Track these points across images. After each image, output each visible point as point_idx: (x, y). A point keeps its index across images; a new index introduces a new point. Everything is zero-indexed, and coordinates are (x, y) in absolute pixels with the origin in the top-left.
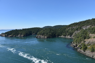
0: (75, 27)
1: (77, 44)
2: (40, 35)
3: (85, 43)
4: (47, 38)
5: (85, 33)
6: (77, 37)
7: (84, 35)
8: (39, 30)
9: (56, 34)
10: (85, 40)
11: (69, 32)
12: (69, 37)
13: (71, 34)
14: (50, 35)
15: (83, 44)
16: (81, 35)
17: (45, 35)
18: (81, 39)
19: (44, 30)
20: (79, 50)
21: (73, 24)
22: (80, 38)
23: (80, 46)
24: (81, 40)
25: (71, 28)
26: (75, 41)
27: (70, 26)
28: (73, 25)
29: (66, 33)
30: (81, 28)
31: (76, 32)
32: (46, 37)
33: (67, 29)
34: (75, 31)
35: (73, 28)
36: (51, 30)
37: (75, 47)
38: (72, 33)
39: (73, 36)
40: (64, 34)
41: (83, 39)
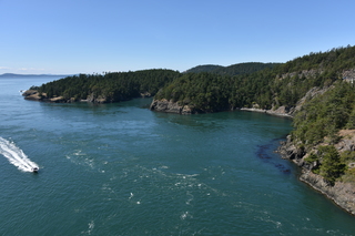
0: (310, 74)
1: (302, 148)
2: (165, 100)
3: (338, 147)
4: (193, 113)
5: (344, 100)
6: (311, 118)
7: (341, 108)
8: (166, 79)
9: (229, 96)
10: (343, 132)
11: (282, 92)
12: (281, 112)
13: (290, 102)
14: (205, 100)
15: (326, 149)
16: (325, 109)
17: (186, 100)
18: (323, 126)
19: (183, 81)
20: (307, 174)
21: (306, 58)
22: (319, 120)
23: (313, 157)
24: (325, 129)
25: (292, 75)
26: (298, 132)
27: (290, 66)
28: (306, 64)
29: (271, 94)
30: (334, 78)
31: (313, 92)
32: (187, 108)
33: (277, 80)
34: (308, 89)
35: (301, 76)
36: (211, 80)
37: (293, 157)
38: (296, 94)
39: (298, 107)
40: (264, 98)
41: (333, 127)
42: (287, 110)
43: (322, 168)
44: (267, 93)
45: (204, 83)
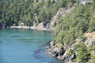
1: (63, 49)
3: (86, 42)
5: (85, 14)
6: (65, 28)
7: (84, 20)
10: (86, 35)
11: (41, 13)
12: (41, 27)
15: (79, 46)
16: (74, 22)
18: (74, 32)
22: (71, 29)
23: (72, 51)
24: (76, 34)
29: (32, 15)
30: (74, 1)
31: (61, 12)
34: (58, 9)
37: (57, 55)
38: (50, 14)
39: (52, 23)
40: (27, 18)
41: (81, 32)
42: (45, 25)
44: (29, 14)
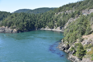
0: (69, 12)
1: (68, 45)
3: (82, 43)
4: (18, 32)
5: (84, 23)
6: (71, 31)
8: (4, 16)
9: (35, 23)
10: (84, 37)
11: (58, 21)
13: (62, 25)
14: (24, 26)
15: (78, 45)
17: (15, 26)
19: (12, 17)
20: (71, 56)
21: (67, 5)
23: (73, 48)
25: (62, 13)
26: (66, 38)
27: (60, 9)
28: (67, 8)
30: (79, 14)
31: (71, 20)
32: (15, 30)
33: (56, 15)
34: (69, 19)
35: (66, 13)
36: (26, 16)
37: (64, 49)
39: (65, 27)
41: (80, 35)
42: (61, 28)
43: (77, 53)
44: (52, 21)
45: (23, 18)
